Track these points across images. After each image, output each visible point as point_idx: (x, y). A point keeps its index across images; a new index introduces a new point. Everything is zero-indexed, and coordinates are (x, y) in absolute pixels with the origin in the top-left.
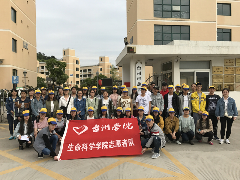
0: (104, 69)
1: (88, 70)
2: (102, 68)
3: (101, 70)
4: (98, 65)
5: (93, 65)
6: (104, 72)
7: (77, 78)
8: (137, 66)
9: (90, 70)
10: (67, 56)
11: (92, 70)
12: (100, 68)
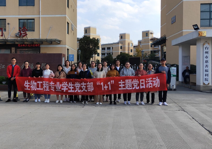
0: (125, 47)
1: (107, 48)
2: (122, 46)
3: (121, 48)
4: (118, 43)
5: (112, 43)
6: (125, 50)
7: (98, 57)
8: (205, 46)
9: (109, 48)
10: (88, 34)
11: (111, 48)
12: (120, 46)
